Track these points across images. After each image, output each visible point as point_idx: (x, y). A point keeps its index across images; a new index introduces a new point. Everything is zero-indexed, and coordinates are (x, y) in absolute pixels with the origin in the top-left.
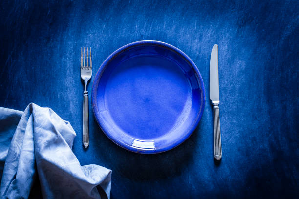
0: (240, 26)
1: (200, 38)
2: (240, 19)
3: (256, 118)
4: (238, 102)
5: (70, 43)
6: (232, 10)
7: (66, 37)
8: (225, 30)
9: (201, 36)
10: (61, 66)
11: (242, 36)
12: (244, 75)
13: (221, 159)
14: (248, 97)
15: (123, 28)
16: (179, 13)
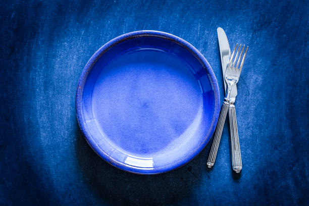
0: (255, 31)
1: (204, 47)
2: (255, 21)
3: (276, 148)
4: (253, 127)
6: (244, 11)
7: (34, 46)
8: (236, 35)
9: (206, 43)
10: (28, 84)
11: (257, 43)
12: (260, 93)
14: (266, 120)
15: (106, 35)
16: (178, 15)
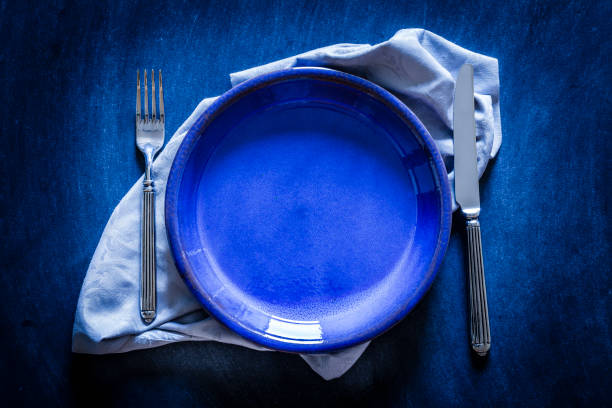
0: (536, 20)
3: (575, 251)
4: (530, 210)
5: (109, 59)
7: (98, 45)
8: (499, 27)
10: (86, 118)
11: (540, 43)
12: (545, 142)
13: (488, 352)
14: (556, 196)
15: (242, 23)
